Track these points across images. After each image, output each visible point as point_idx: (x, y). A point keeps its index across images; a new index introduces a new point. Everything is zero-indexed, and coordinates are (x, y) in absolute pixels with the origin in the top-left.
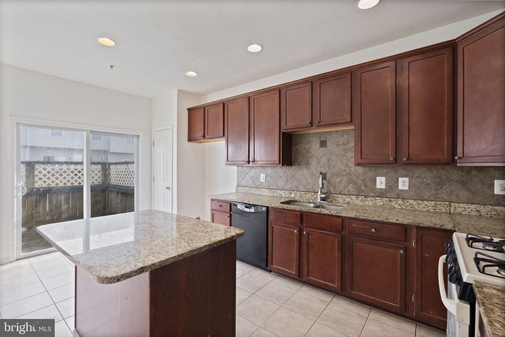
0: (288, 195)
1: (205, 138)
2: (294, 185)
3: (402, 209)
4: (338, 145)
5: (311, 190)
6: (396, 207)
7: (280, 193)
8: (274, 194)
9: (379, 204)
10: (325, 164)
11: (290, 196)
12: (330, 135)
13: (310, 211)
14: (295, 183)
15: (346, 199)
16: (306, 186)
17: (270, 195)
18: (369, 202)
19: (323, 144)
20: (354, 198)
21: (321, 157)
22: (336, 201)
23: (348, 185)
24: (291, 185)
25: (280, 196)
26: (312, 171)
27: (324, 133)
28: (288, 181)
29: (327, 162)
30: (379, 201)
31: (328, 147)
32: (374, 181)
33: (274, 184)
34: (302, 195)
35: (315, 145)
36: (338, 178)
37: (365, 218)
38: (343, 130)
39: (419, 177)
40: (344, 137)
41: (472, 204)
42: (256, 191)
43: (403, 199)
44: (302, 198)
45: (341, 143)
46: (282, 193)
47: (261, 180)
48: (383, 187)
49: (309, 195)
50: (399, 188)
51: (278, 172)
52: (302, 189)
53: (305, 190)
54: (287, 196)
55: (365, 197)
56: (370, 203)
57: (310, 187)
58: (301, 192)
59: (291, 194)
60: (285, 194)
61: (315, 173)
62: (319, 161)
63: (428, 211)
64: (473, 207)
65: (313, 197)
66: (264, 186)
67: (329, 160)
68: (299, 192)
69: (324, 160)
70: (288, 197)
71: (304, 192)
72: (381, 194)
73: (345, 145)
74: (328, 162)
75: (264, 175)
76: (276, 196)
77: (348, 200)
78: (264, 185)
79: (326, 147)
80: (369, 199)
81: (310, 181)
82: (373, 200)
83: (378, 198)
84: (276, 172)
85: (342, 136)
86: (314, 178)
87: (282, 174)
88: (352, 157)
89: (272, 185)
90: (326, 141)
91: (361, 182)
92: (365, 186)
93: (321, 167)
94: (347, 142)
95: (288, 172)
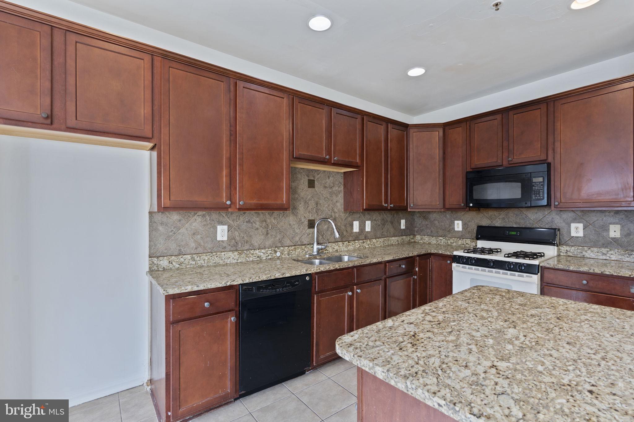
0: (271, 255)
1: (54, 126)
2: (278, 238)
4: (325, 187)
5: (299, 243)
6: (367, 246)
7: (259, 254)
8: (247, 259)
9: (357, 246)
10: (313, 209)
11: (274, 255)
12: (318, 174)
13: (362, 264)
14: (279, 237)
15: (335, 247)
16: (293, 238)
17: (240, 261)
19: (311, 184)
21: (310, 200)
22: (327, 251)
24: (272, 240)
25: (258, 259)
26: (300, 217)
27: (312, 170)
28: (267, 234)
29: (315, 206)
30: (357, 244)
31: (316, 189)
32: (352, 225)
33: (244, 241)
34: (291, 251)
35: (303, 185)
36: (325, 225)
37: (398, 258)
38: (330, 172)
39: (375, 220)
40: (330, 179)
42: (209, 259)
43: (369, 239)
44: (290, 256)
45: (327, 185)
46: (262, 254)
47: (219, 238)
48: (358, 230)
49: (300, 250)
50: (366, 230)
51: (251, 221)
52: (288, 242)
53: (292, 244)
54: (270, 257)
55: (349, 242)
56: (352, 247)
57: (297, 239)
58: (289, 248)
59: (276, 252)
60: (267, 255)
61: (303, 220)
62: (307, 205)
63: (381, 246)
65: (304, 252)
66: (225, 248)
67: (317, 204)
68: (287, 248)
69: (312, 204)
70: (271, 259)
71: (293, 247)
73: (331, 188)
74: (317, 207)
75: (226, 227)
76: (251, 260)
77: (336, 248)
78: (224, 245)
79: (314, 187)
80: (351, 244)
81: (297, 231)
82: (354, 243)
83: (356, 241)
84: (249, 222)
85: (329, 178)
86: (302, 227)
87: (258, 223)
88: (337, 202)
89: (240, 244)
90: (314, 180)
91: (343, 227)
92: (346, 231)
93: (309, 212)
94: (333, 185)
95: (268, 221)
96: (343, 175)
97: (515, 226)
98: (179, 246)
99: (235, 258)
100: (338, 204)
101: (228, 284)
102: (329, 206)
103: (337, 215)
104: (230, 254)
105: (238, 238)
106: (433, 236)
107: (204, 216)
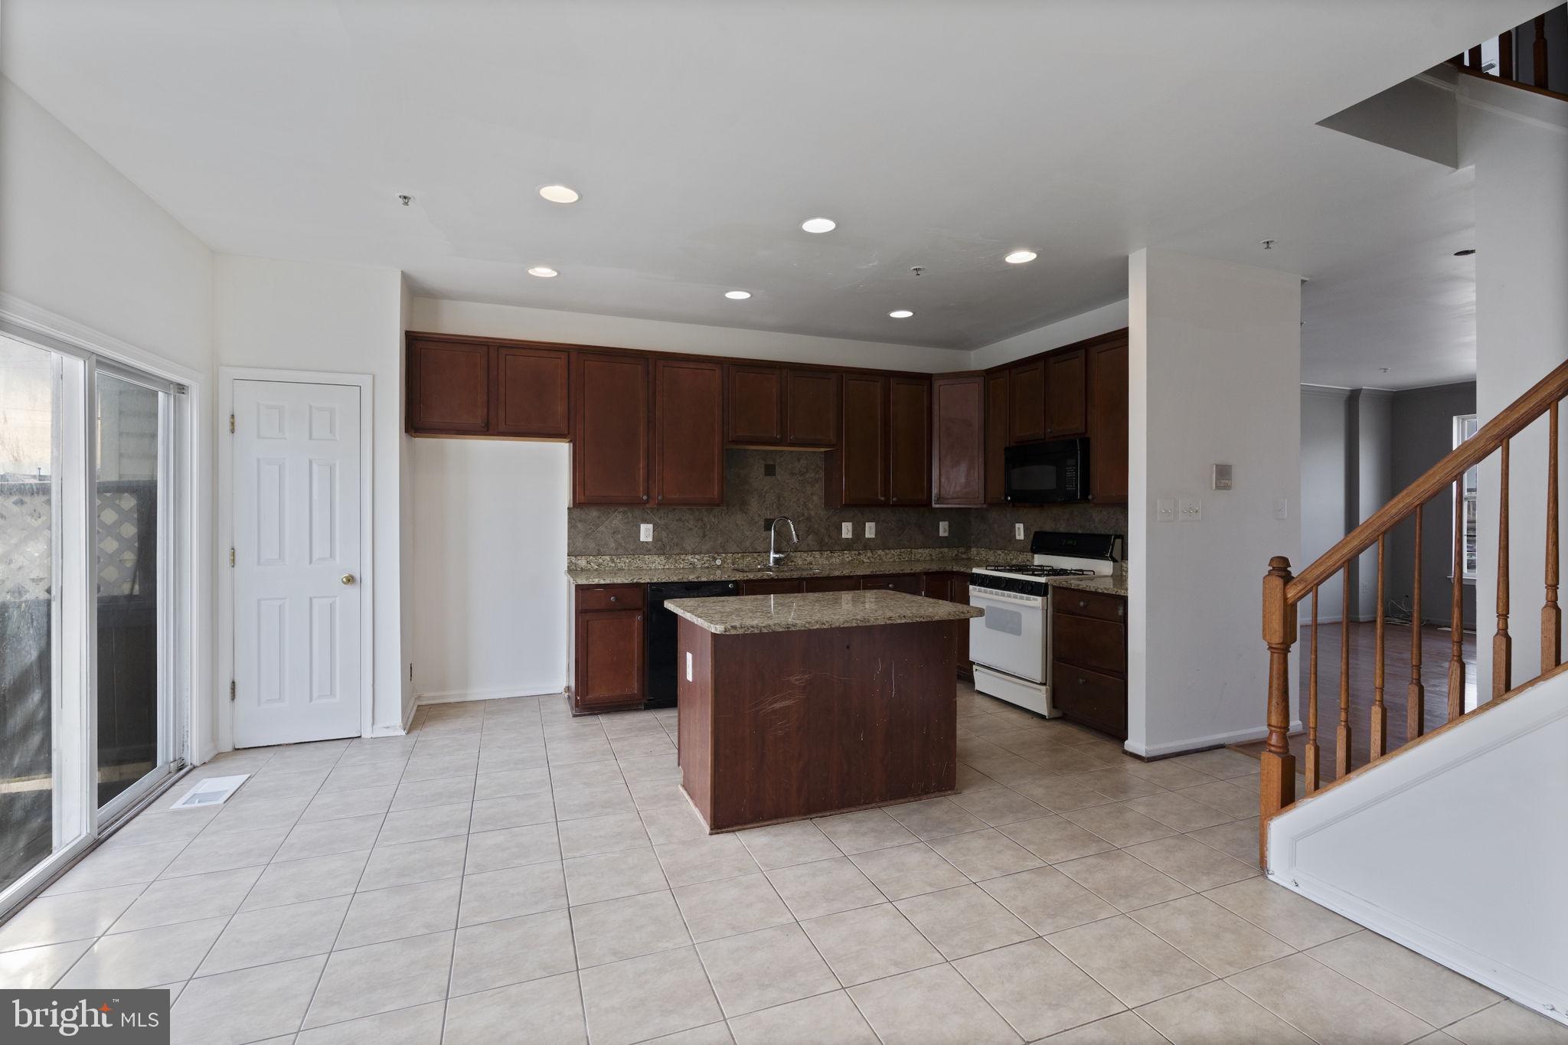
0: (709, 562)
1: (493, 432)
2: (719, 542)
3: (871, 562)
4: (793, 474)
7: (692, 560)
8: (677, 565)
9: (847, 560)
10: (773, 504)
11: (713, 563)
12: (781, 457)
14: (720, 540)
16: (741, 543)
18: (836, 559)
19: (770, 470)
20: (817, 554)
21: (767, 492)
23: (807, 537)
24: (711, 543)
25: (691, 566)
26: (751, 515)
27: (770, 452)
28: (704, 536)
29: (776, 500)
30: (847, 556)
31: (779, 477)
32: (839, 528)
33: (673, 543)
34: (737, 560)
35: (757, 472)
37: (881, 573)
38: (800, 452)
39: (883, 521)
40: (801, 463)
41: (926, 548)
42: (629, 562)
43: (871, 550)
44: (736, 566)
45: (796, 471)
46: (696, 560)
47: (643, 538)
48: (850, 536)
49: (750, 559)
50: (866, 536)
51: (683, 520)
52: (734, 548)
53: (738, 550)
54: (707, 565)
55: (829, 552)
56: (838, 560)
57: (747, 543)
58: (734, 555)
59: (715, 559)
60: (703, 562)
61: (756, 519)
62: (763, 499)
63: (894, 561)
64: (927, 551)
65: (757, 561)
66: (650, 550)
67: (779, 498)
68: (731, 555)
69: (771, 497)
70: (708, 567)
71: (740, 554)
72: (848, 545)
73: (803, 474)
74: (778, 501)
75: (650, 526)
76: (682, 567)
77: (809, 559)
78: (649, 546)
79: (775, 475)
80: (836, 555)
81: (748, 533)
82: (839, 553)
83: (846, 552)
84: (680, 520)
85: (799, 460)
86: (755, 529)
87: (691, 522)
88: (812, 494)
89: (668, 548)
90: (775, 465)
91: (823, 531)
92: (829, 535)
93: (766, 509)
94: (805, 470)
95: (706, 519)
96: (823, 456)
97: (1080, 532)
98: (598, 545)
99: (661, 563)
100: (815, 498)
101: (635, 581)
102: (799, 500)
103: (813, 513)
104: (655, 557)
105: (665, 540)
106: (990, 549)
107: (625, 513)
